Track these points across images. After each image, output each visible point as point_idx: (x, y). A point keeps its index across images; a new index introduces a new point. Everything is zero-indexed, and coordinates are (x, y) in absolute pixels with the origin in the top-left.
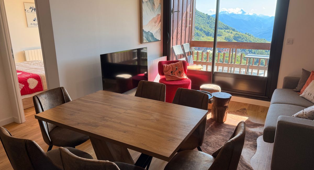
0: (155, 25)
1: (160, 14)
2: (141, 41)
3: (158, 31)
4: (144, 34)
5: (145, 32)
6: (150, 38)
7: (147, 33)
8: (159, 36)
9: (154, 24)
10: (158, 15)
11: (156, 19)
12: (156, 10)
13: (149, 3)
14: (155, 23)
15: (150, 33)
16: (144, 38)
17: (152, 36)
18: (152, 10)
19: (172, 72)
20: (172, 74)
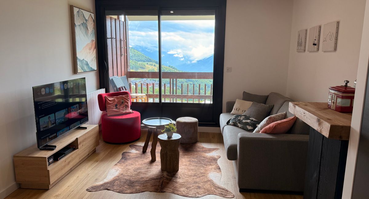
0: (90, 53)
1: (95, 40)
2: (75, 71)
3: (93, 60)
4: (79, 63)
5: (79, 60)
6: (86, 68)
7: (82, 61)
8: (94, 65)
9: (88, 51)
10: (93, 41)
11: (90, 46)
12: (90, 35)
13: (82, 27)
14: (90, 49)
15: (84, 62)
16: (78, 67)
17: (87, 64)
18: (85, 35)
19: (116, 105)
20: (117, 108)
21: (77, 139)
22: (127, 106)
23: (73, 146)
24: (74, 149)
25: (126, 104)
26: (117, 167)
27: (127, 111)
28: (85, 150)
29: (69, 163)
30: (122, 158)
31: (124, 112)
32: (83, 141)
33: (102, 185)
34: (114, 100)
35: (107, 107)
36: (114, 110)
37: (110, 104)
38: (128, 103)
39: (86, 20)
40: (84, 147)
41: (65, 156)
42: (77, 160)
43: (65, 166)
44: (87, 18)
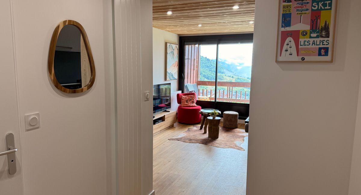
0: (174, 69)
1: (178, 61)
2: (166, 79)
3: (176, 73)
4: (168, 74)
5: (168, 73)
6: (171, 77)
7: (169, 74)
8: (176, 76)
10: (176, 61)
11: (175, 65)
12: (175, 58)
13: (171, 54)
14: (174, 67)
15: (171, 74)
16: (167, 77)
17: (172, 76)
18: (172, 59)
19: (187, 101)
20: (187, 102)
21: (165, 115)
22: (193, 102)
23: (162, 119)
24: (163, 121)
25: (193, 100)
26: (184, 133)
27: (193, 105)
28: (168, 123)
29: (160, 127)
30: (188, 130)
31: (191, 105)
32: (168, 117)
33: (176, 139)
34: (186, 98)
35: (182, 102)
36: (186, 103)
37: (184, 100)
38: (194, 100)
39: (173, 50)
40: (168, 121)
41: (158, 123)
42: (164, 127)
43: (158, 128)
44: (174, 48)
